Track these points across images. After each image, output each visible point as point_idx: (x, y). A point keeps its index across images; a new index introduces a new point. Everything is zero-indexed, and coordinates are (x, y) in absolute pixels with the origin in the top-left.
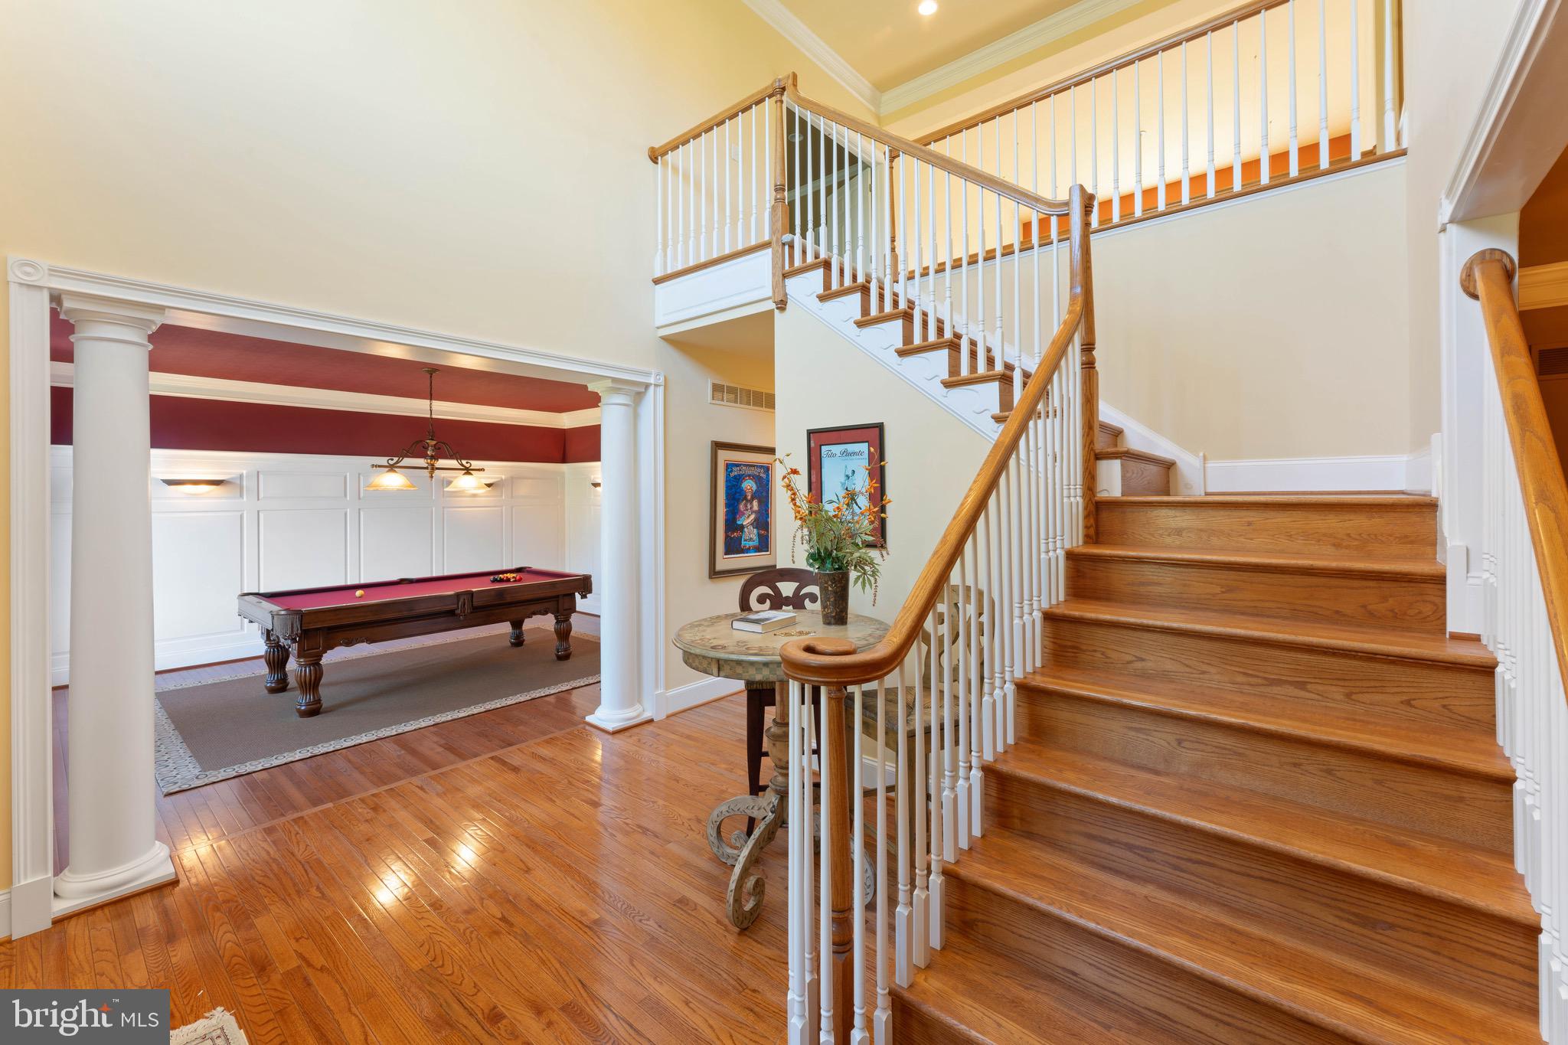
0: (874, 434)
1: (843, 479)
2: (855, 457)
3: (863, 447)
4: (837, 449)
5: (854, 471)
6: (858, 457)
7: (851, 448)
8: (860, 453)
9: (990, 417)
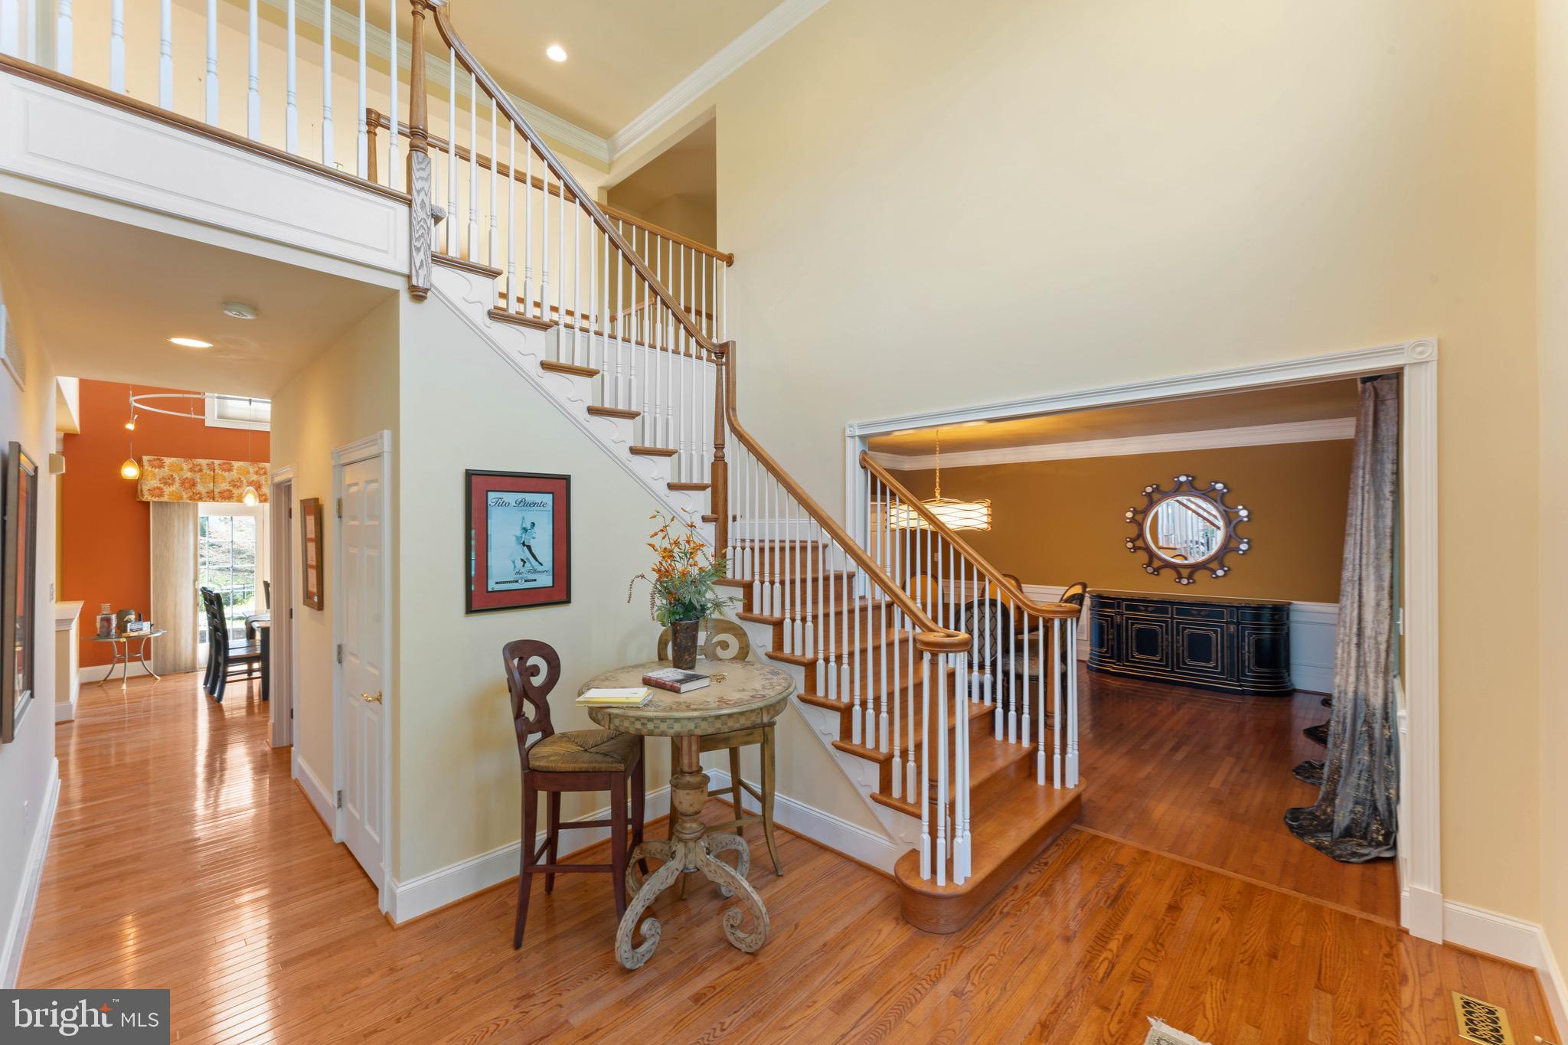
0: (559, 487)
1: (518, 532)
2: (536, 508)
3: (548, 498)
4: (511, 498)
5: (533, 524)
6: (539, 508)
7: (530, 497)
8: (543, 505)
9: (666, 484)
